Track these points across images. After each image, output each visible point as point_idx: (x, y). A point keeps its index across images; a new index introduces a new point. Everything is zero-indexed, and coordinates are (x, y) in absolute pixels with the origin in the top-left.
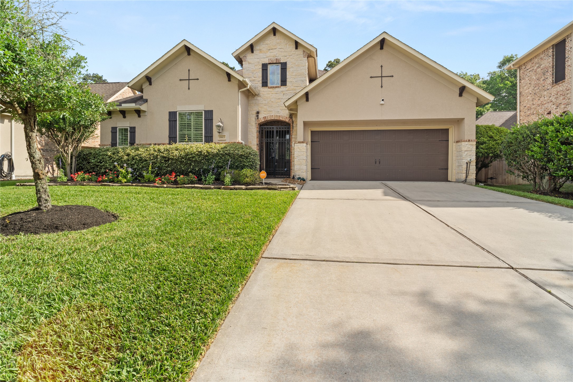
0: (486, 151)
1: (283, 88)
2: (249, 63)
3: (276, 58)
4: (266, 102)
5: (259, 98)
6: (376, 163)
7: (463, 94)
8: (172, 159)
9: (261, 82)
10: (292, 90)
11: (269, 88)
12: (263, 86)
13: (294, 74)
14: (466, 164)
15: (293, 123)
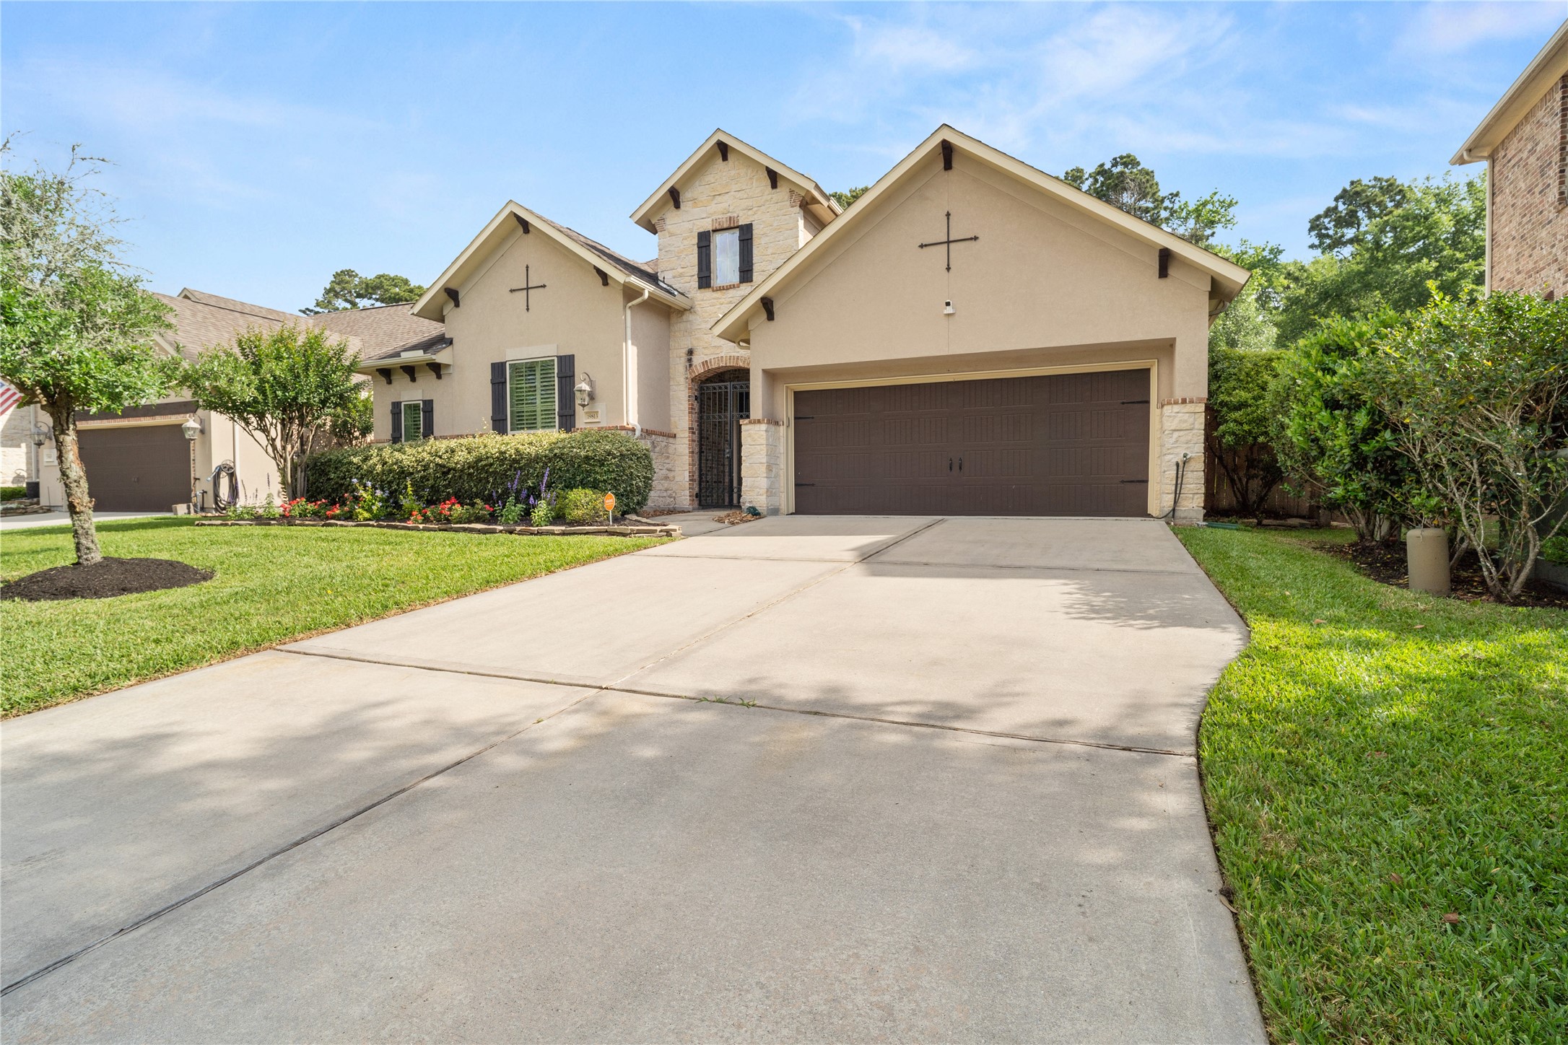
1: (744, 288)
3: (729, 215)
5: (691, 317)
6: (951, 468)
7: (1171, 271)
9: (697, 277)
11: (713, 291)
12: (700, 287)
13: (770, 251)
14: (1175, 467)
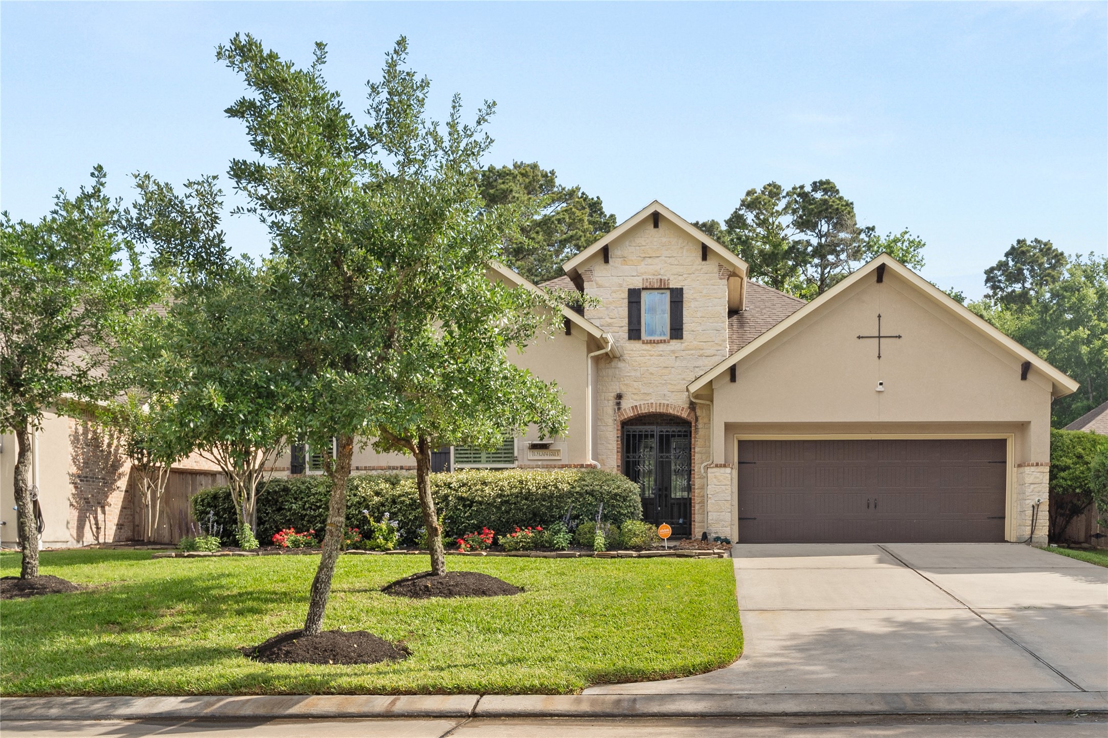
0: (1069, 483)
1: (675, 344)
2: (599, 286)
3: (660, 277)
4: (638, 374)
5: (621, 365)
6: (868, 507)
7: (1029, 376)
8: (481, 503)
9: (627, 328)
10: (695, 349)
11: (643, 343)
12: (630, 338)
13: (699, 314)
14: (1032, 509)
15: (697, 420)
